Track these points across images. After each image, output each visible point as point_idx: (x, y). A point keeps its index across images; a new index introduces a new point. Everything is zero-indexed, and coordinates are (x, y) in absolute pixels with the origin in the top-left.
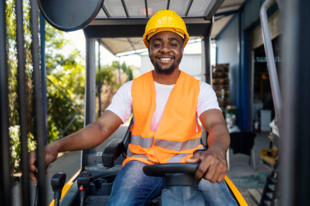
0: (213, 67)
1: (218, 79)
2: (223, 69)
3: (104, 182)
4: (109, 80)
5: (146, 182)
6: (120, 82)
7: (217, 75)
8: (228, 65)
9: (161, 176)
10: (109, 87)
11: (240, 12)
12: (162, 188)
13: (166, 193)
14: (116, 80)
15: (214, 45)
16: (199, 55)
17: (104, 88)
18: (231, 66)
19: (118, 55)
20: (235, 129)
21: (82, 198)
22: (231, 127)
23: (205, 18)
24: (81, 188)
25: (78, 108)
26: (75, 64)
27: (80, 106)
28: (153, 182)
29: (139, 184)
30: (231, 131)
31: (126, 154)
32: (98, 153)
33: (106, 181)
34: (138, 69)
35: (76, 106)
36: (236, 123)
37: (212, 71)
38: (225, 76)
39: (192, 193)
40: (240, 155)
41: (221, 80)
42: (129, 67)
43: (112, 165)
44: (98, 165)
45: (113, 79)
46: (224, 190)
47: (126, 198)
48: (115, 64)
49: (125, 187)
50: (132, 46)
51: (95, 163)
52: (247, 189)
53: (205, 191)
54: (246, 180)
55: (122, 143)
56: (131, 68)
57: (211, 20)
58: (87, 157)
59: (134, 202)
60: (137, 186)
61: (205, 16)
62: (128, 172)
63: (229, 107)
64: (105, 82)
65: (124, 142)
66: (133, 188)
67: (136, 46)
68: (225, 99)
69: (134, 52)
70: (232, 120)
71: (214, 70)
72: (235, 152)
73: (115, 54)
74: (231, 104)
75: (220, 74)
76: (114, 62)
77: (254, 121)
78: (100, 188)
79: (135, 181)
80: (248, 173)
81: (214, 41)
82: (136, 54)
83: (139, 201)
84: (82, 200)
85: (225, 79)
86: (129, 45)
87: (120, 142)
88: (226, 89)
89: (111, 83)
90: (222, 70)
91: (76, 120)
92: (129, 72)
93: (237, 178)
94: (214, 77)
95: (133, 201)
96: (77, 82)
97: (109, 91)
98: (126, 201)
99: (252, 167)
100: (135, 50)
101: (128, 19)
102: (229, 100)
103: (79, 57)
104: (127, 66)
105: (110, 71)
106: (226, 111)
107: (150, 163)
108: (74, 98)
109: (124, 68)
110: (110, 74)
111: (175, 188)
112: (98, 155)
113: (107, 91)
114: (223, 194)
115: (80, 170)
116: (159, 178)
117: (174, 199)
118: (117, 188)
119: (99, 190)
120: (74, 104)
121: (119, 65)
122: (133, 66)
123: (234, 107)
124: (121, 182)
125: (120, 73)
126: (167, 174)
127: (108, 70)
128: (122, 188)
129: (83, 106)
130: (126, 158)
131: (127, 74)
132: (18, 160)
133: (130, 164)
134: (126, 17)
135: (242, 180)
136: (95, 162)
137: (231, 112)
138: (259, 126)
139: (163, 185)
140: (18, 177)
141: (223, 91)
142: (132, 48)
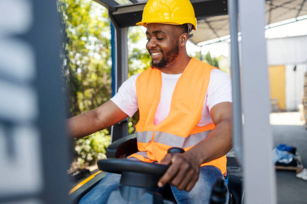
42: (215, 58)
47: (99, 196)
50: (215, 33)
66: (112, 186)
67: (219, 33)
69: (217, 40)
73: (196, 44)
86: (210, 32)
98: (98, 199)
100: (218, 37)
104: (212, 57)
109: (209, 59)
142: (214, 36)
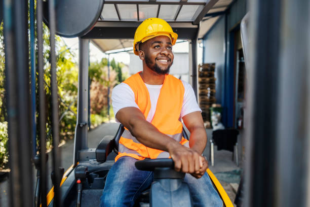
0: (200, 66)
1: (204, 78)
2: (209, 68)
3: (96, 177)
4: (98, 77)
5: (137, 177)
6: (109, 79)
7: (203, 74)
8: (214, 64)
9: (151, 171)
10: (98, 84)
11: (226, 14)
12: (152, 181)
13: (156, 186)
14: (105, 77)
15: (202, 45)
16: (186, 53)
17: (93, 85)
18: (217, 66)
19: (108, 52)
20: (220, 127)
21: (79, 191)
22: (216, 125)
23: (193, 23)
24: (79, 181)
25: (68, 105)
26: (64, 60)
27: (70, 103)
28: (143, 176)
29: (131, 178)
30: (215, 128)
31: (118, 150)
32: (90, 149)
33: (98, 175)
34: (127, 66)
35: (65, 102)
36: (221, 120)
37: (199, 70)
38: (211, 75)
39: (178, 185)
40: (223, 152)
41: (208, 79)
42: (118, 64)
43: (104, 161)
44: (90, 160)
45: (102, 76)
46: (207, 183)
48: (104, 61)
49: (118, 181)
50: (122, 44)
51: (87, 159)
52: (229, 183)
53: (190, 184)
54: (229, 175)
55: (114, 140)
56: (121, 65)
57: (198, 25)
58: (79, 153)
59: (126, 195)
60: (128, 180)
61: (193, 21)
62: (120, 167)
63: (214, 106)
64: (94, 79)
65: (116, 139)
66: (125, 182)
67: (125, 44)
68: (210, 98)
69: (123, 50)
70: (217, 118)
71: (201, 69)
72: (219, 149)
73: (104, 51)
74: (216, 103)
75: (206, 73)
76: (103, 59)
77: (238, 119)
78: (92, 182)
79: (127, 175)
80: (231, 169)
81: (201, 41)
82: (125, 51)
83: (131, 194)
84: (79, 192)
85: (211, 78)
87: (112, 139)
88: (212, 87)
89: (100, 80)
90: (209, 70)
91: (65, 117)
92: (118, 70)
93: (220, 173)
94: (200, 76)
95: (125, 193)
96: (66, 79)
97: (98, 88)
98: (119, 194)
99: (235, 163)
101: (120, 22)
102: (214, 98)
103: (69, 54)
105: (99, 68)
106: (211, 109)
107: (141, 159)
108: (64, 95)
109: (113, 65)
110: (99, 71)
111: (163, 181)
112: (91, 151)
113: (96, 88)
114: (206, 186)
115: (73, 166)
116: (149, 172)
117: (163, 190)
118: (111, 182)
119: (92, 184)
120: (63, 101)
121: (108, 62)
122: (122, 63)
123: (219, 106)
124: (114, 176)
125: (109, 70)
126: (156, 168)
127: (97, 68)
128: (115, 182)
129: (72, 102)
130: (117, 154)
131: (116, 71)
132: (7, 156)
133: (122, 159)
134: (118, 20)
135: (225, 175)
136: (87, 157)
137: (216, 110)
138: (242, 123)
139: (153, 179)
140: (7, 173)
141: (209, 89)
142: (121, 46)
